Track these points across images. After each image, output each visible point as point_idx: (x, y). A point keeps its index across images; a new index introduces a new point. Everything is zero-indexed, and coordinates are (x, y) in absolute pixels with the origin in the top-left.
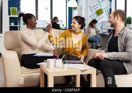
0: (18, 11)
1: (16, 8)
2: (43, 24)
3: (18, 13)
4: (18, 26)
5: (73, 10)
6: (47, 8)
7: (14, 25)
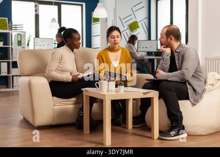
0: (9, 23)
1: (7, 18)
2: (48, 45)
3: (9, 26)
4: (11, 46)
5: (92, 23)
6: (53, 20)
7: (3, 45)
